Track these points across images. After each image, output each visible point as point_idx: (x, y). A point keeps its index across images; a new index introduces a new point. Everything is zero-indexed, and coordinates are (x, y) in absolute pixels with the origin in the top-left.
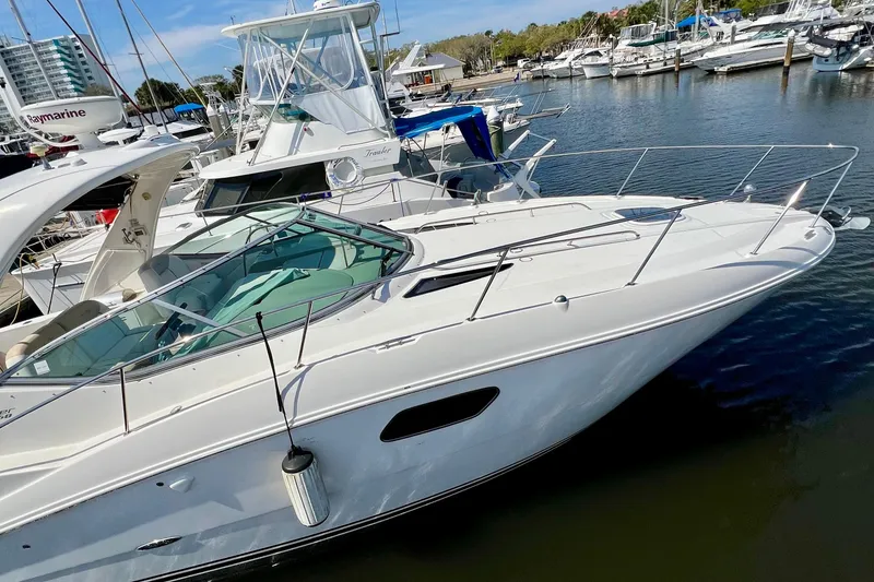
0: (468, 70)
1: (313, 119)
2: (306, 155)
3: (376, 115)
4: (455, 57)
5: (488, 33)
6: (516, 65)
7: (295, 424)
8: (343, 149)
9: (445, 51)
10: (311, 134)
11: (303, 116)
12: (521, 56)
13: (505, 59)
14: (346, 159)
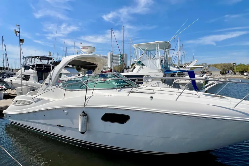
0: (223, 73)
1: (144, 65)
2: (140, 73)
3: (159, 67)
4: (218, 68)
5: (234, 64)
6: (244, 74)
7: (86, 106)
8: (149, 73)
9: (215, 66)
10: (143, 69)
11: (143, 65)
12: (246, 72)
13: (240, 72)
14: (149, 75)
